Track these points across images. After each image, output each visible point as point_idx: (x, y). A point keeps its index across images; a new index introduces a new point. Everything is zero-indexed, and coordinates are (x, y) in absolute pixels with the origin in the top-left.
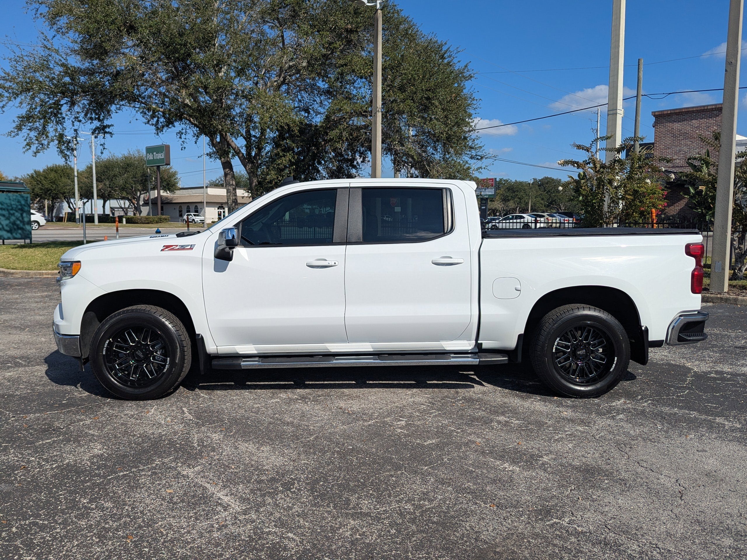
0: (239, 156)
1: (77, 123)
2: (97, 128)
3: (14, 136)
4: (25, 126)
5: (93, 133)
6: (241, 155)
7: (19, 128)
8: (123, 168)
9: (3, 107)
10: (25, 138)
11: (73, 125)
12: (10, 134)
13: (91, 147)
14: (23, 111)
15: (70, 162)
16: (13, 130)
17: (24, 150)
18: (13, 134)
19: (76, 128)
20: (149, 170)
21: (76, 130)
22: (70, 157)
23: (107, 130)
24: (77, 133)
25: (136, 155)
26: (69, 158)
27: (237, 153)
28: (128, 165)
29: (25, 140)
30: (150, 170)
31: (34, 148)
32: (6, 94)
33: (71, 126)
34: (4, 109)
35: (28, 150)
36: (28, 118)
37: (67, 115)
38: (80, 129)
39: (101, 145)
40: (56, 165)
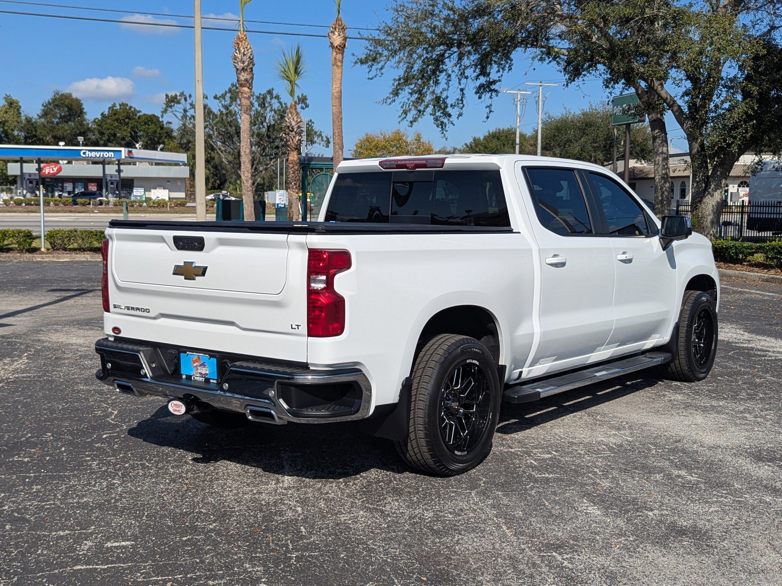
0: (672, 110)
1: (463, 81)
2: (481, 86)
3: (390, 104)
4: (402, 90)
5: (477, 93)
6: (675, 108)
7: (396, 93)
8: (580, 129)
9: (381, 69)
10: (401, 105)
11: (460, 84)
12: (385, 101)
13: (537, 102)
14: (401, 72)
15: (447, 131)
16: (389, 95)
17: (400, 119)
18: (389, 101)
19: (462, 86)
20: (615, 130)
21: (462, 90)
22: (448, 125)
23: (493, 87)
24: (463, 94)
25: (600, 109)
26: (445, 126)
27: (672, 105)
28: (586, 125)
29: (402, 107)
30: (618, 130)
31: (410, 117)
32: (386, 53)
33: (458, 85)
34: (383, 71)
35: (403, 119)
36: (407, 80)
37: (453, 71)
38: (467, 89)
39: (487, 107)
40: (499, 129)
